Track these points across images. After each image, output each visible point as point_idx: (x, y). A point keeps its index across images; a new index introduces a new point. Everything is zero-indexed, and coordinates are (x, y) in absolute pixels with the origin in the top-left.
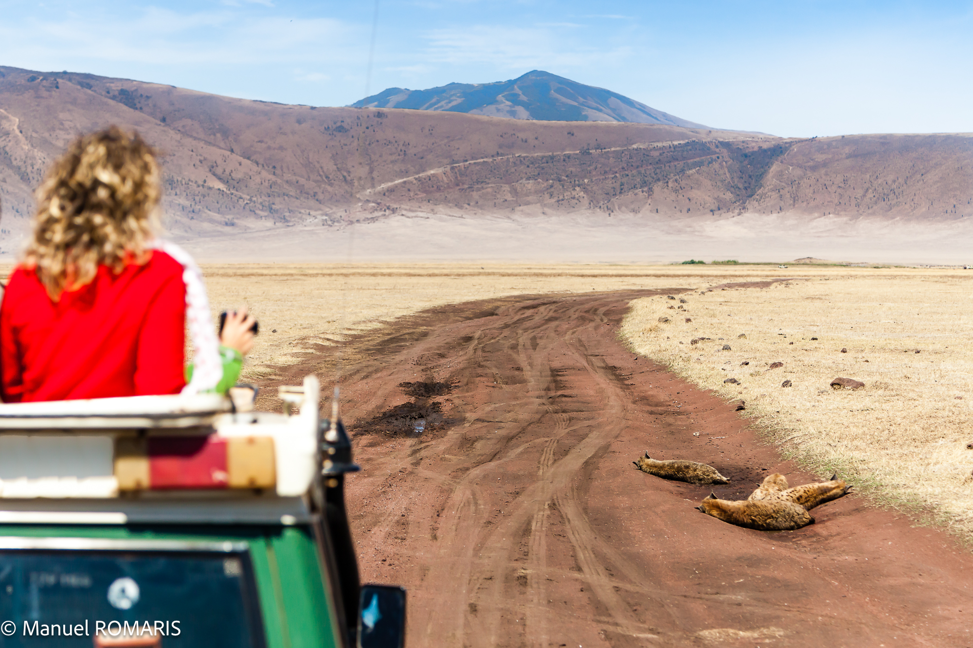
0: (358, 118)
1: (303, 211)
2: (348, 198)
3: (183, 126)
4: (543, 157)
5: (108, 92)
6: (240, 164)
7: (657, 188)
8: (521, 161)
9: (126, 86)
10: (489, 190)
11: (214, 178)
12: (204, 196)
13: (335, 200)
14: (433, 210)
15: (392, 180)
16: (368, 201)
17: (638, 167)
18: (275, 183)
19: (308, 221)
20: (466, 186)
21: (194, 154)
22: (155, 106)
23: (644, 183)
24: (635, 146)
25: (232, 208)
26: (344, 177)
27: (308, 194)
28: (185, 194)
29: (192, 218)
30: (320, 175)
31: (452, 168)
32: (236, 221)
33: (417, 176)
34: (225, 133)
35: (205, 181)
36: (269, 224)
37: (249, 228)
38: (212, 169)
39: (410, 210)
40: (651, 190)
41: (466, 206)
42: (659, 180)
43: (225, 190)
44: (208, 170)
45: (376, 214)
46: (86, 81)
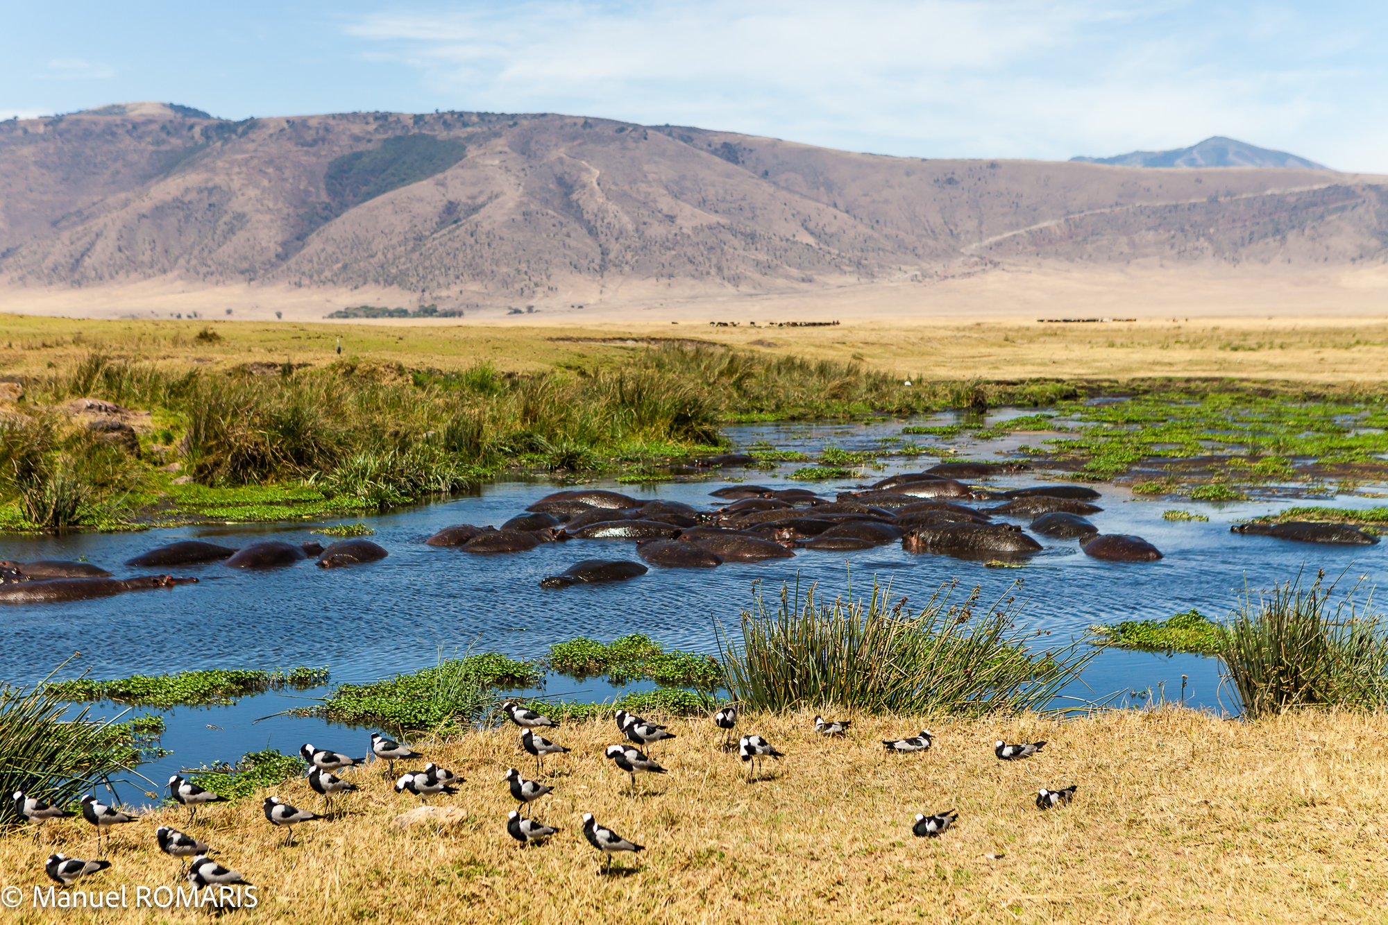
0: (970, 169)
1: (894, 266)
2: (951, 252)
3: (786, 180)
4: (1166, 206)
5: (710, 145)
6: (835, 217)
7: (1291, 236)
8: (1141, 212)
9: (729, 140)
10: (1105, 242)
11: (805, 232)
12: (786, 251)
13: (935, 255)
14: (1039, 264)
15: (1001, 234)
16: (972, 255)
17: (1270, 214)
18: (870, 237)
19: (896, 277)
20: (1080, 239)
21: (787, 208)
22: (757, 159)
23: (1277, 231)
24: (1269, 192)
25: (816, 263)
26: (951, 231)
27: (907, 248)
28: (766, 249)
29: (766, 274)
30: (926, 230)
31: (1067, 220)
32: (816, 277)
33: (1028, 229)
34: (829, 186)
35: (794, 236)
36: (852, 279)
37: (828, 284)
38: (804, 225)
39: (1014, 265)
40: (1284, 238)
41: (1078, 259)
42: (1293, 227)
43: (813, 245)
44: (800, 224)
45: (976, 269)
46: (688, 135)
